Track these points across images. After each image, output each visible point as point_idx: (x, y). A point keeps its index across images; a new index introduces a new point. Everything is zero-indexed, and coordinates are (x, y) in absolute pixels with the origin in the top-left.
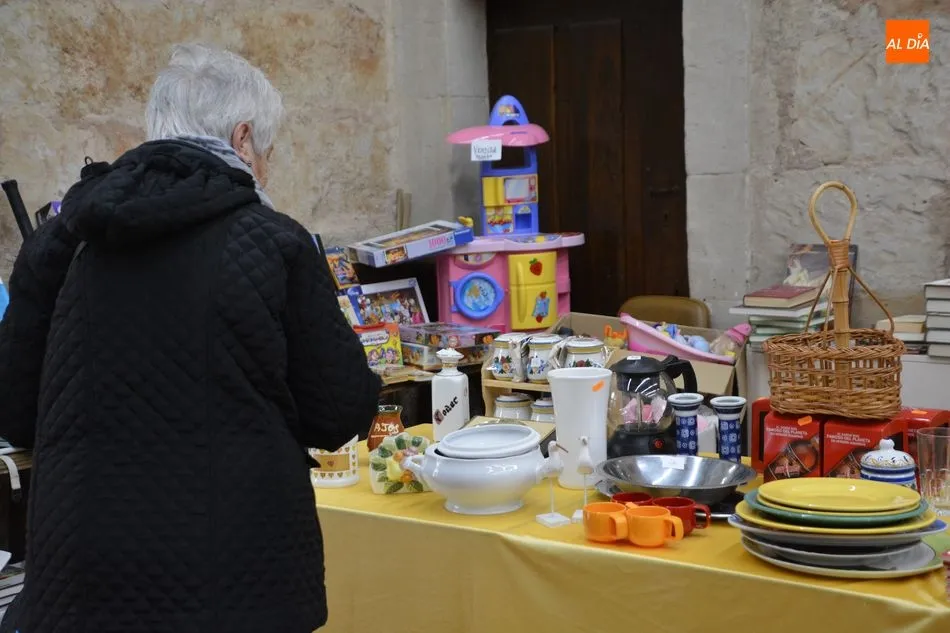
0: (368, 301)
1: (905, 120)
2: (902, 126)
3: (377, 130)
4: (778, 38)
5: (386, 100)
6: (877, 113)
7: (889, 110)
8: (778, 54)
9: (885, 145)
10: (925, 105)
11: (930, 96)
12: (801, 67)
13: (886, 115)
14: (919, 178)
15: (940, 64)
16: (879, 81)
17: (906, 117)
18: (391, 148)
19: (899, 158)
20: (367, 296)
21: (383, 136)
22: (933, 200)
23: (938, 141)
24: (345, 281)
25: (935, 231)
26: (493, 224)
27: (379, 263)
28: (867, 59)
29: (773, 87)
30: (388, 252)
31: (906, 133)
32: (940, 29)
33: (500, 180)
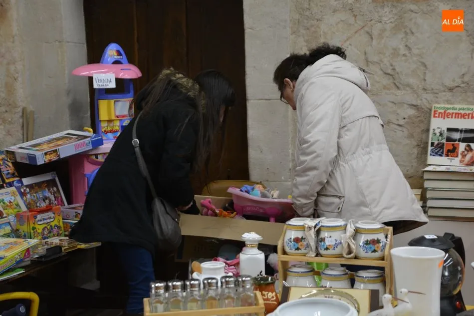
0: (28, 190)
1: (391, 68)
2: (389, 71)
3: (8, 64)
4: (307, 13)
5: (13, 42)
6: (373, 63)
7: (381, 61)
8: (308, 23)
9: (379, 82)
10: (403, 58)
11: (407, 52)
12: (324, 32)
13: (379, 63)
14: (401, 104)
15: (413, 33)
16: (375, 42)
17: (392, 65)
18: (18, 77)
19: (388, 92)
20: (27, 186)
21: (12, 68)
22: (410, 117)
23: (412, 81)
24: (9, 176)
25: (411, 136)
26: (106, 132)
27: (40, 162)
28: (366, 29)
29: (305, 44)
30: (46, 154)
31: (392, 75)
32: (412, 11)
33: (112, 101)
